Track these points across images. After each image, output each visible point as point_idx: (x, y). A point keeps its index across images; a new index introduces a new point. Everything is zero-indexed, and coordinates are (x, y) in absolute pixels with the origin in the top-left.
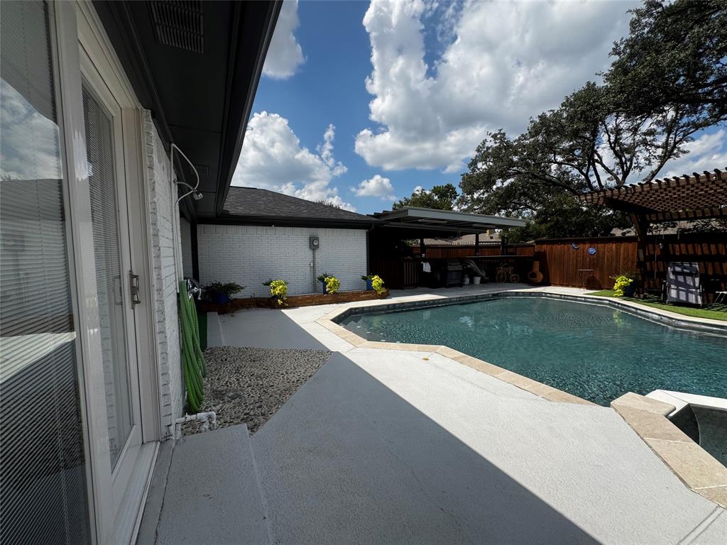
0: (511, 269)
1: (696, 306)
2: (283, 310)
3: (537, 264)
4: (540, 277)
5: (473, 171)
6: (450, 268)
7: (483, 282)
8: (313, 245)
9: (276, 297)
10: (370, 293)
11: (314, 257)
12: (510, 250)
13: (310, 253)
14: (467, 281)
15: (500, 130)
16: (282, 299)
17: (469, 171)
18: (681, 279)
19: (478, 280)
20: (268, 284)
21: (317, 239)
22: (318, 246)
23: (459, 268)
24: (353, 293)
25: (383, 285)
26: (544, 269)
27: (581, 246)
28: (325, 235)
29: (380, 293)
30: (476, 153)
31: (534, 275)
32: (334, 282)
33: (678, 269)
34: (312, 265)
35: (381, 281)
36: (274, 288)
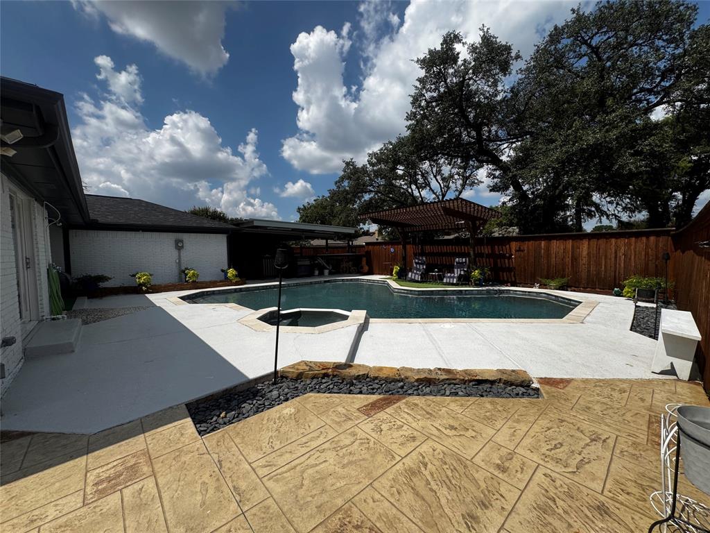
0: (350, 263)
1: (417, 282)
2: (146, 295)
3: (364, 259)
4: (366, 268)
5: (338, 187)
6: (299, 263)
7: (331, 274)
8: (179, 246)
9: (141, 285)
10: (227, 281)
11: (179, 256)
12: (354, 250)
13: (175, 253)
14: (317, 273)
15: (352, 159)
16: (146, 287)
17: (335, 188)
18: (418, 266)
19: (326, 272)
20: (134, 276)
21: (182, 241)
22: (182, 247)
23: (307, 263)
24: (210, 282)
25: (236, 276)
26: (369, 263)
27: (387, 247)
28: (187, 238)
29: (234, 281)
30: (343, 173)
31: (362, 268)
32: (193, 274)
33: (417, 261)
34: (177, 261)
35: (235, 272)
36: (139, 278)
